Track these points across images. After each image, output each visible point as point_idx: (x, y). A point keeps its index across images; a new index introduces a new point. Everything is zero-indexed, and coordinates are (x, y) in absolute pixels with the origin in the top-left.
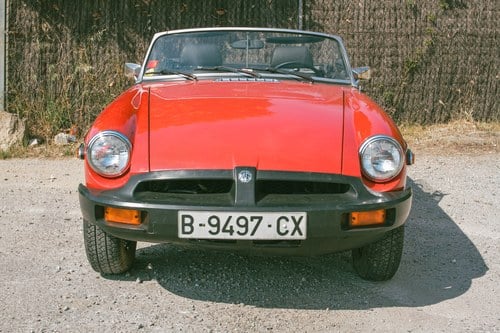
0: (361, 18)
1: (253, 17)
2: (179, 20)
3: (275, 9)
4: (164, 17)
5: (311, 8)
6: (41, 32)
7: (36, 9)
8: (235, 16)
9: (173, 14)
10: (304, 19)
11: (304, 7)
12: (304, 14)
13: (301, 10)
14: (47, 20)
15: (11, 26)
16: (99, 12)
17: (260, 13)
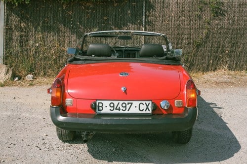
0: (173, 21)
1: (121, 20)
2: (86, 22)
3: (131, 17)
4: (78, 20)
5: (149, 16)
6: (21, 27)
7: (18, 16)
8: (113, 20)
9: (83, 19)
10: (145, 21)
11: (146, 15)
12: (145, 19)
13: (144, 17)
14: (24, 22)
15: (7, 25)
16: (48, 18)
17: (124, 18)
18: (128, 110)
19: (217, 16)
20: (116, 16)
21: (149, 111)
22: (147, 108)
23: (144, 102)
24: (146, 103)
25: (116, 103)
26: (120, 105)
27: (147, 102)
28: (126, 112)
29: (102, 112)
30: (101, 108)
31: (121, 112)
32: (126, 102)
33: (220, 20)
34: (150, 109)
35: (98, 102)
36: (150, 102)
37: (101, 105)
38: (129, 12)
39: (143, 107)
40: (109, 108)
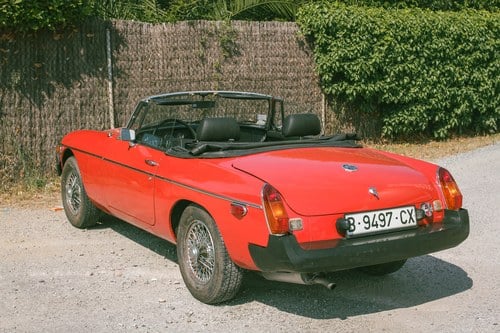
18: (388, 225)
19: (231, 56)
20: (58, 61)
21: (413, 221)
22: (411, 218)
23: (405, 209)
24: (408, 211)
25: (370, 215)
26: (377, 219)
27: (410, 209)
28: (386, 228)
29: (355, 233)
30: (352, 227)
31: (380, 228)
32: (384, 212)
33: (236, 63)
34: (414, 219)
35: (347, 217)
36: (413, 208)
37: (352, 221)
38: (82, 52)
39: (406, 217)
40: (363, 225)
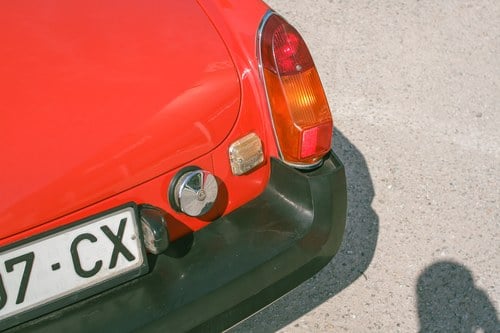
18: (20, 299)
21: (130, 257)
22: (120, 248)
23: (94, 228)
24: (105, 229)
27: (113, 222)
28: (10, 309)
34: (133, 247)
36: (128, 215)
39: (98, 251)
